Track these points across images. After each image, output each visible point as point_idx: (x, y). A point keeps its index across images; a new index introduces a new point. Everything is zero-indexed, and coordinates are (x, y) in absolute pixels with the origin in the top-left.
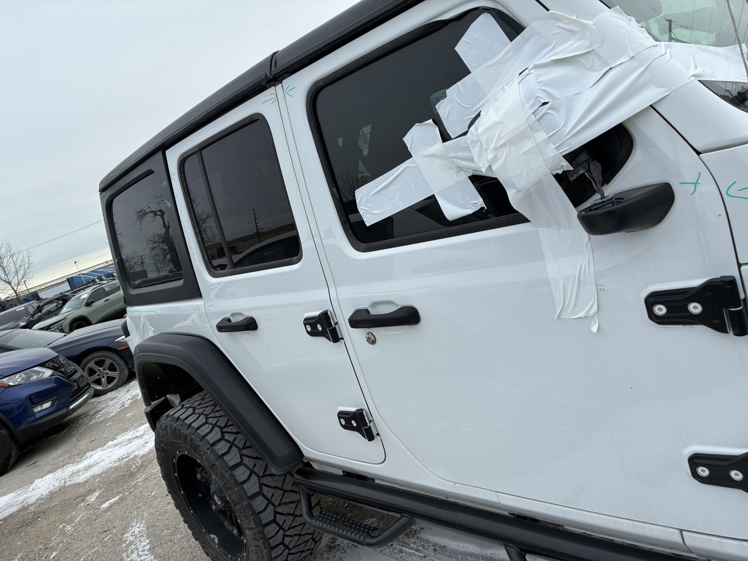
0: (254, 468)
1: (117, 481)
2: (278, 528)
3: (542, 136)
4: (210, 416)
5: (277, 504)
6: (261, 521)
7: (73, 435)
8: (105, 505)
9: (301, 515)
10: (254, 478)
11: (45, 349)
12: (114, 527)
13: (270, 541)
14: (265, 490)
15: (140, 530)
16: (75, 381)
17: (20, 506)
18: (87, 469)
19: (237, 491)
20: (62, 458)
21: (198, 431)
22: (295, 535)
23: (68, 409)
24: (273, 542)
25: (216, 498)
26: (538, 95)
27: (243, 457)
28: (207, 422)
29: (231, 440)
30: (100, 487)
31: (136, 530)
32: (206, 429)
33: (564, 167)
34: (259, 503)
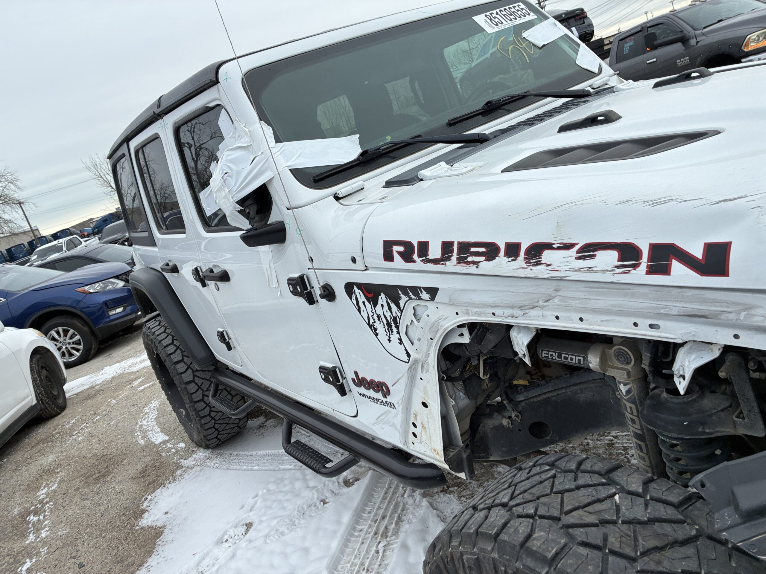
0: (190, 365)
2: (205, 405)
3: (227, 190)
4: (168, 328)
5: (205, 389)
6: (192, 399)
8: (141, 388)
9: (208, 396)
10: (190, 371)
11: (123, 264)
12: (141, 403)
13: (200, 413)
14: (197, 379)
17: (90, 385)
24: (202, 414)
26: (224, 168)
27: (184, 357)
28: (165, 332)
29: (178, 345)
30: (144, 376)
31: (152, 405)
32: (164, 336)
33: (240, 208)
34: (192, 388)
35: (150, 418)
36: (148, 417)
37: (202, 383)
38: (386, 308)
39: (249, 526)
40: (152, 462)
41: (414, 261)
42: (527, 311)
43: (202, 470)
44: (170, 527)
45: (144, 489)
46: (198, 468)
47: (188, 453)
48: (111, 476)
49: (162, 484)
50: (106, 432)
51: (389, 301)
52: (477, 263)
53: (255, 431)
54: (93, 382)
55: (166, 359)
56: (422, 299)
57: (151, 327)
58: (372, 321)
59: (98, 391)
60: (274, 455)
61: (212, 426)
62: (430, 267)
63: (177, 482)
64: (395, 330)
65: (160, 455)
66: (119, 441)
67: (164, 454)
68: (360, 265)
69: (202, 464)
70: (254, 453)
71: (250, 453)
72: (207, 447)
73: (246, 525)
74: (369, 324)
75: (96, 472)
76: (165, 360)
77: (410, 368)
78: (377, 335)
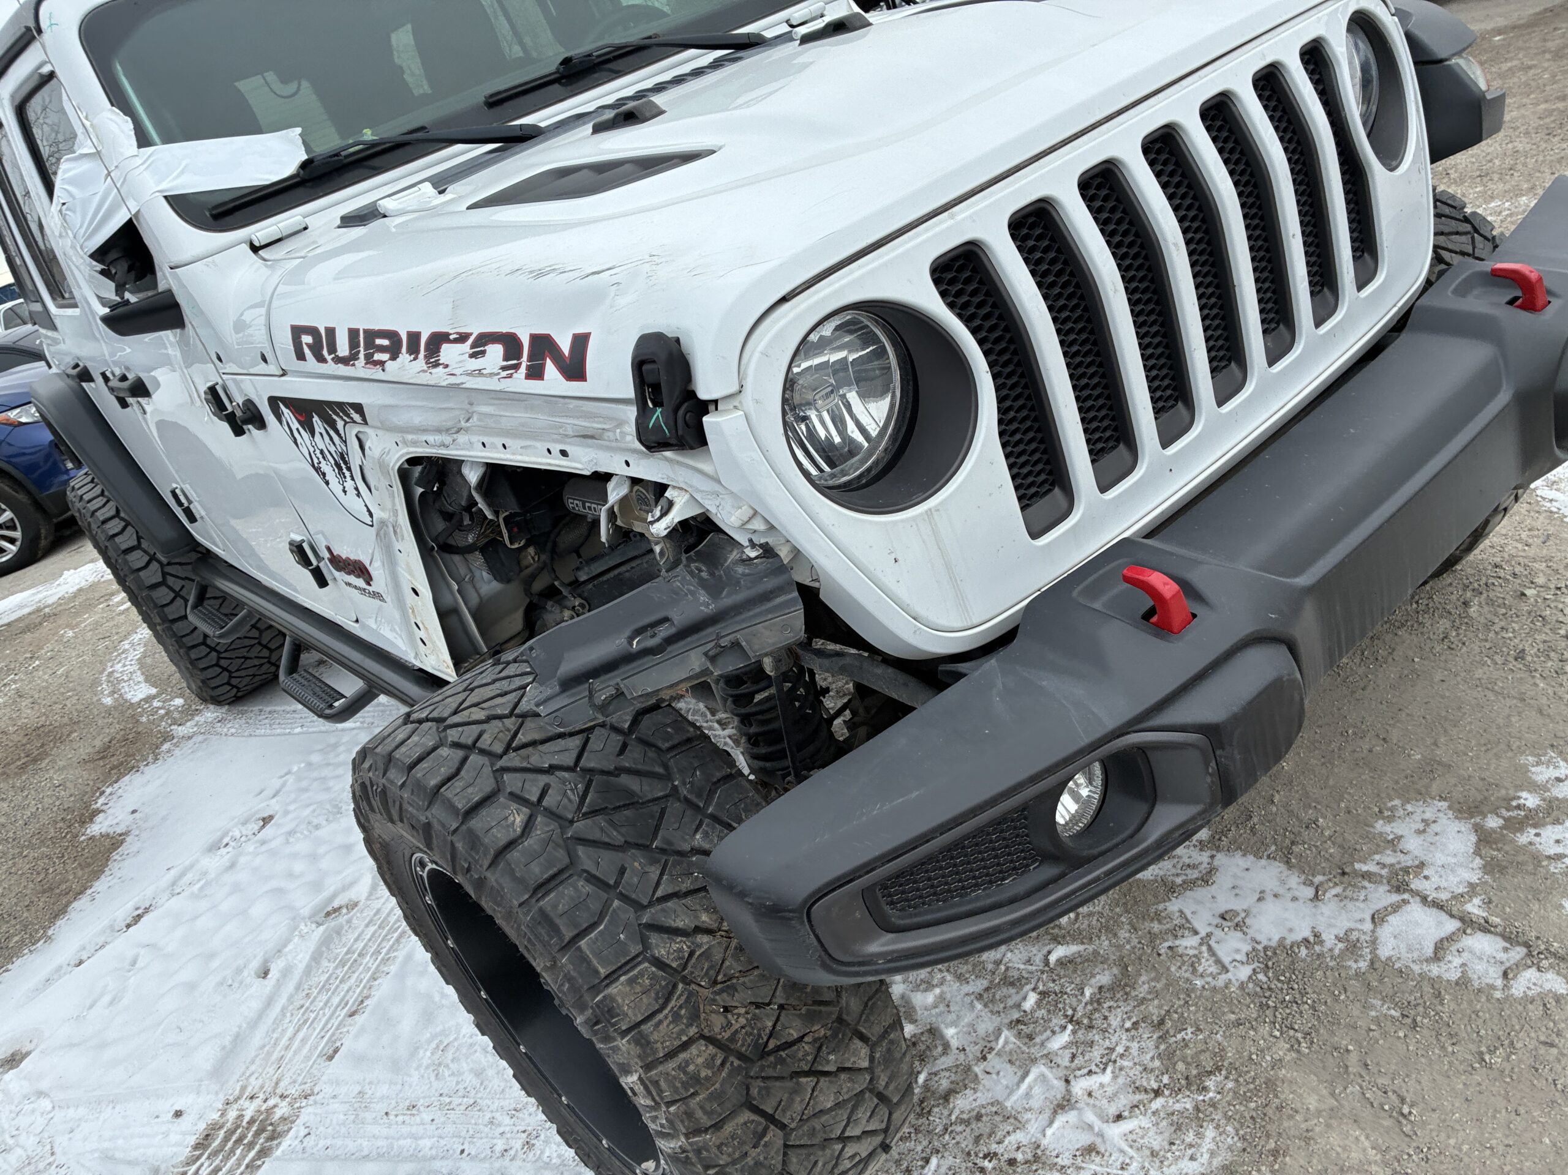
0: (155, 554)
10: (154, 566)
14: (171, 580)
17: (34, 607)
27: (141, 540)
33: (97, 264)
35: (130, 658)
36: (126, 658)
37: (183, 587)
38: (326, 437)
39: (266, 820)
40: (122, 733)
41: (326, 361)
42: (455, 436)
43: (206, 740)
44: (137, 833)
45: (102, 778)
46: (200, 738)
47: (188, 713)
48: (47, 761)
49: (133, 767)
50: (47, 688)
51: (326, 426)
52: (382, 363)
54: (40, 601)
55: (107, 544)
56: (356, 423)
58: (316, 461)
59: (47, 617)
61: (214, 662)
62: (342, 370)
63: (160, 762)
65: (138, 721)
66: (68, 702)
67: (144, 719)
68: (273, 365)
69: (208, 731)
72: (217, 701)
73: (264, 819)
74: (313, 466)
75: (22, 755)
77: (378, 534)
78: (327, 483)
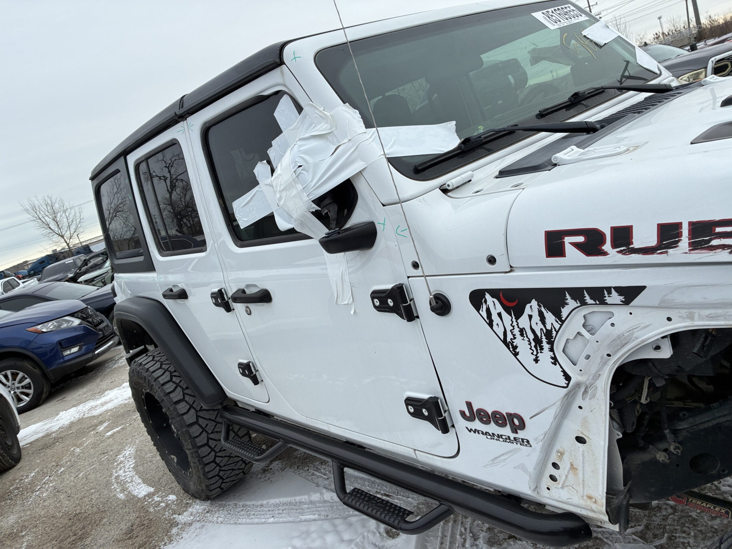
0: (193, 404)
1: (123, 415)
2: (210, 450)
3: (300, 187)
4: (164, 363)
5: (210, 432)
6: (196, 443)
7: (98, 376)
8: (109, 434)
9: (220, 440)
10: (192, 411)
11: (77, 301)
12: (112, 450)
13: (204, 459)
14: (201, 421)
15: (131, 453)
16: (101, 330)
17: (45, 433)
18: (102, 405)
19: (179, 420)
20: (86, 395)
21: (153, 374)
22: (225, 456)
23: (94, 353)
24: (206, 460)
25: (173, 426)
26: (297, 160)
27: (185, 395)
28: (161, 368)
29: (178, 382)
30: (109, 420)
31: (127, 453)
32: (160, 372)
33: (315, 207)
34: (195, 430)
35: (127, 467)
36: (124, 467)
37: (207, 425)
38: (536, 318)
40: (139, 519)
41: (605, 254)
43: (203, 526)
46: (198, 525)
47: (182, 506)
48: (90, 539)
50: (75, 486)
51: (543, 309)
52: (730, 247)
53: (259, 476)
54: (48, 430)
55: (165, 399)
56: (607, 304)
57: (144, 363)
58: (509, 336)
59: (56, 440)
60: (290, 503)
61: (217, 474)
62: (637, 258)
63: (174, 543)
64: (546, 346)
65: (147, 511)
66: (93, 497)
67: (152, 510)
68: (501, 264)
69: (202, 519)
70: (265, 502)
71: (260, 503)
72: (207, 498)
74: (505, 341)
75: (71, 534)
76: (163, 400)
77: (567, 394)
78: (516, 354)
